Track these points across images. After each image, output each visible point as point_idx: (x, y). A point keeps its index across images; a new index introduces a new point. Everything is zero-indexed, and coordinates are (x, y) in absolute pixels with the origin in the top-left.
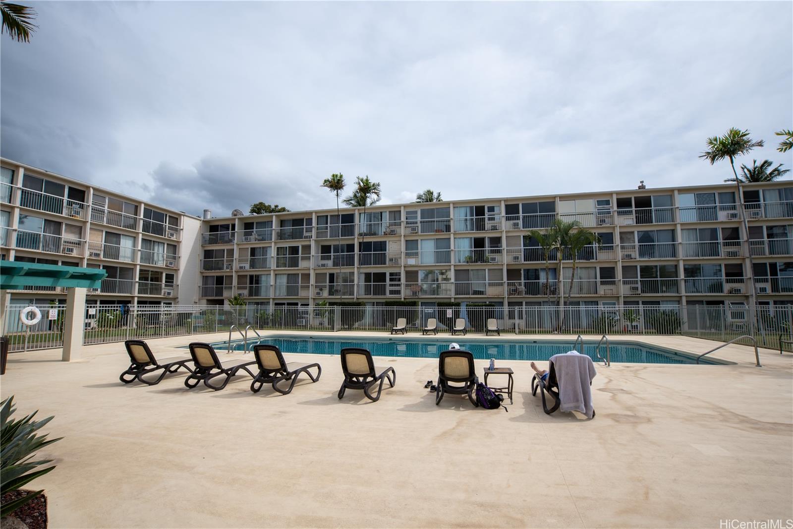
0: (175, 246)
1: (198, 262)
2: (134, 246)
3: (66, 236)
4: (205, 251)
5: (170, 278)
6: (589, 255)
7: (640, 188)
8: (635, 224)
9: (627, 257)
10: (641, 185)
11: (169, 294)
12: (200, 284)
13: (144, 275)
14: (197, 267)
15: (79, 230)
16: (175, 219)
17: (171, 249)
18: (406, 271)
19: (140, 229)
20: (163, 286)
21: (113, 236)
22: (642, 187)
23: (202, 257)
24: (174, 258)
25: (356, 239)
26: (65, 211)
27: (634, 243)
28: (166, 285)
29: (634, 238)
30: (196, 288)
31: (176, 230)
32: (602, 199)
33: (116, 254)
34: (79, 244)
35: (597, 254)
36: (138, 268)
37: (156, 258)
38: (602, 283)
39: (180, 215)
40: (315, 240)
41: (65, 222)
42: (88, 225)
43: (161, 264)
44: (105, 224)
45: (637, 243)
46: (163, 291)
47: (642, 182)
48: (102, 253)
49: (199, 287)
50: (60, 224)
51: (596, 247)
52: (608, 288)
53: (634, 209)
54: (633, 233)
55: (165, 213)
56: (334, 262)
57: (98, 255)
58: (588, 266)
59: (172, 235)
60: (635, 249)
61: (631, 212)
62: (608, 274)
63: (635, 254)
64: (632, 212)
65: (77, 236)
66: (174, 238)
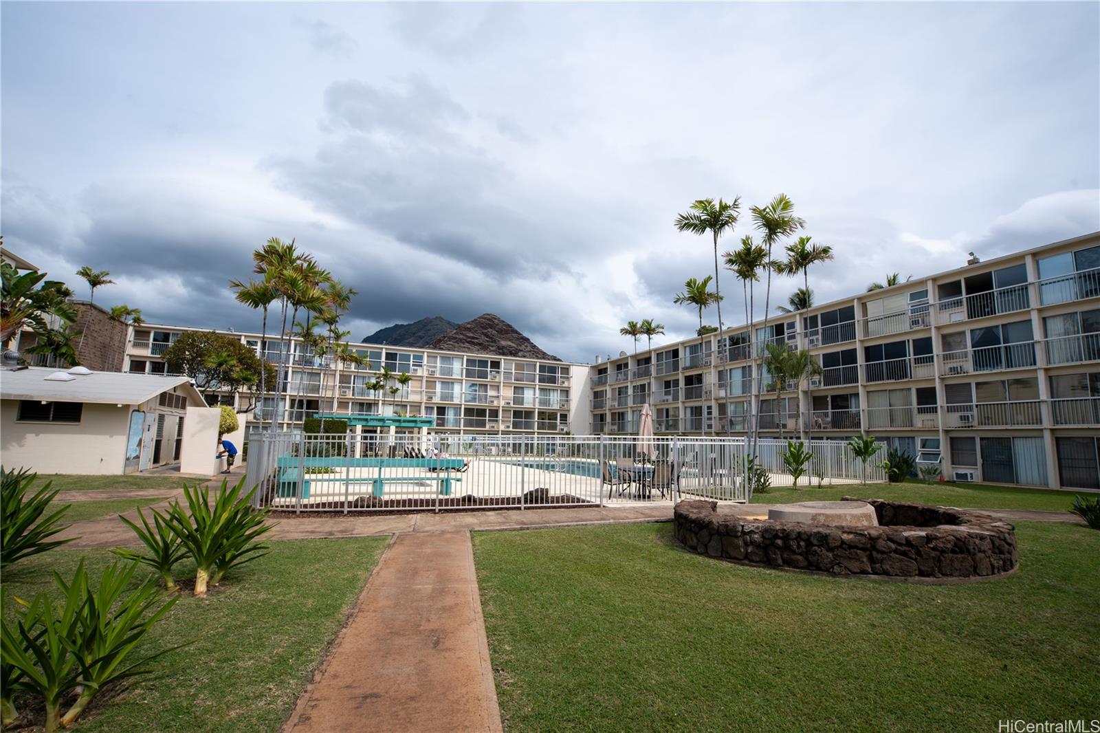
0: (567, 391)
1: (588, 402)
2: (534, 395)
3: (491, 393)
4: (595, 392)
5: (564, 417)
6: (899, 372)
7: (970, 262)
8: (967, 320)
9: (951, 371)
10: (972, 258)
11: (562, 430)
12: (591, 421)
13: (541, 414)
14: (587, 407)
15: (497, 388)
16: (566, 370)
17: (565, 394)
18: (719, 404)
19: (537, 382)
20: (558, 424)
21: (519, 390)
22: (973, 262)
23: (592, 398)
24: (567, 401)
25: (680, 374)
26: (489, 377)
27: (966, 348)
28: (561, 423)
29: (966, 341)
30: (588, 425)
31: (568, 378)
32: (916, 290)
33: (521, 401)
34: (498, 397)
35: (912, 368)
36: (537, 410)
37: (551, 402)
38: (920, 411)
39: (570, 365)
40: (655, 377)
41: (489, 384)
42: (502, 384)
43: (556, 406)
44: (513, 381)
45: (969, 349)
46: (558, 427)
47: (971, 254)
48: (512, 401)
49: (590, 424)
50: (487, 385)
51: (910, 359)
52: (928, 418)
53: (964, 296)
54: (963, 333)
55: (557, 366)
56: (673, 397)
57: (509, 403)
58: (902, 388)
59: (563, 382)
60: (966, 357)
61: (959, 303)
62: (926, 396)
63: (969, 366)
64: (961, 302)
65: (496, 392)
66: (566, 384)
